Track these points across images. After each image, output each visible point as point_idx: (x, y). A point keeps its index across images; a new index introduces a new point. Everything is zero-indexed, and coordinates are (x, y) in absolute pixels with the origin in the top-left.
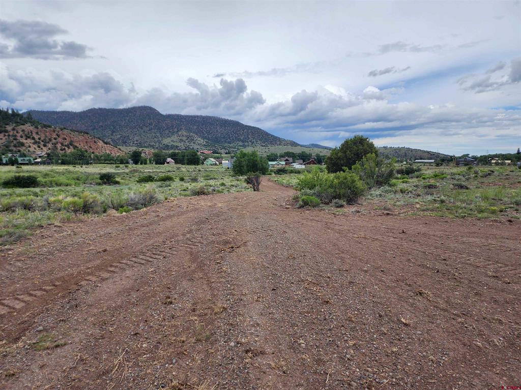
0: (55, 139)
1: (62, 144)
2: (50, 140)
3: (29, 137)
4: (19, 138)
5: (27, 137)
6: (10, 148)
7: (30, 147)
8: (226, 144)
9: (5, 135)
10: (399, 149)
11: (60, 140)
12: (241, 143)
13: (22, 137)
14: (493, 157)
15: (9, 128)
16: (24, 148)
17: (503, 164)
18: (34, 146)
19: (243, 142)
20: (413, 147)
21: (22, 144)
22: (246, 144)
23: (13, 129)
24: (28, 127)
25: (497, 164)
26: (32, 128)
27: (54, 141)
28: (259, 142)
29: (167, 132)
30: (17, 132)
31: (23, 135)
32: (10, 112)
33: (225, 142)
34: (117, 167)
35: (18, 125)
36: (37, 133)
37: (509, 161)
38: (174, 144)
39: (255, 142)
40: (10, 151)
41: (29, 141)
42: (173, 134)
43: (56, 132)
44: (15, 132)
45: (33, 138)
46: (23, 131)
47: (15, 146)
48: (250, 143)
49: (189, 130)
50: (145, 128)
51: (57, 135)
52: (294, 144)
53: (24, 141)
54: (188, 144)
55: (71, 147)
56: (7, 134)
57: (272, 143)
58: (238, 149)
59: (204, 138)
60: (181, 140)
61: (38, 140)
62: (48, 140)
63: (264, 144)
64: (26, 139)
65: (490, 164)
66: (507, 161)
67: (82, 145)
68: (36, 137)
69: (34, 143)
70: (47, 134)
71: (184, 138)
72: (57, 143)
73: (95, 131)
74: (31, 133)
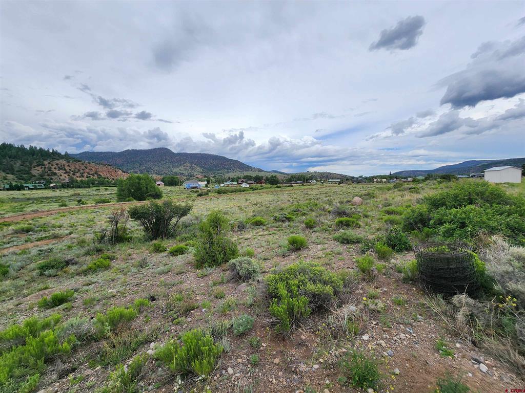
0: (83, 170)
1: (88, 173)
2: (79, 170)
3: (61, 169)
4: (53, 169)
5: (60, 169)
6: (44, 177)
7: (61, 175)
8: (216, 172)
9: (42, 168)
10: (324, 173)
11: (87, 170)
12: (226, 171)
13: (55, 169)
14: (376, 177)
15: (46, 162)
16: (56, 177)
17: (381, 182)
18: (65, 175)
19: (227, 169)
20: (331, 172)
21: (55, 174)
23: (49, 163)
24: (61, 162)
25: (377, 182)
26: (64, 162)
27: (82, 171)
29: (177, 164)
30: (52, 165)
31: (57, 167)
32: (51, 151)
34: (106, 189)
35: (54, 161)
36: (69, 166)
37: (385, 180)
38: (181, 172)
40: (43, 179)
41: (61, 171)
42: (180, 165)
43: (85, 165)
44: (50, 165)
45: (65, 170)
46: (57, 164)
47: (48, 175)
49: (192, 163)
50: (162, 162)
51: (85, 167)
52: (260, 170)
53: (57, 172)
54: (190, 172)
55: (96, 175)
56: (43, 167)
57: (246, 170)
58: (223, 174)
59: (201, 167)
60: (186, 169)
61: (68, 171)
62: (77, 171)
64: (59, 170)
65: (373, 182)
66: (383, 180)
67: (105, 173)
68: (67, 169)
69: (65, 173)
70: (77, 166)
71: (188, 168)
72: (84, 172)
73: (129, 164)
74: (64, 165)
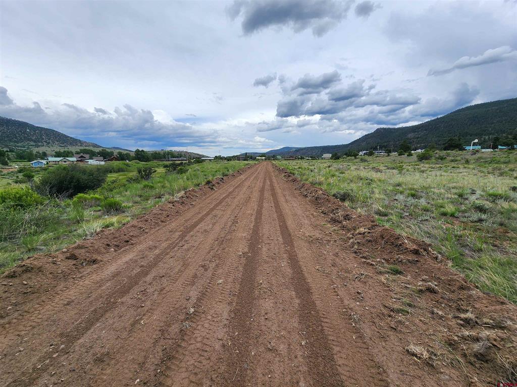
19: (35, 142)
22: (40, 144)
28: (57, 143)
33: (10, 141)
39: (51, 142)
48: (45, 144)
63: (62, 145)
